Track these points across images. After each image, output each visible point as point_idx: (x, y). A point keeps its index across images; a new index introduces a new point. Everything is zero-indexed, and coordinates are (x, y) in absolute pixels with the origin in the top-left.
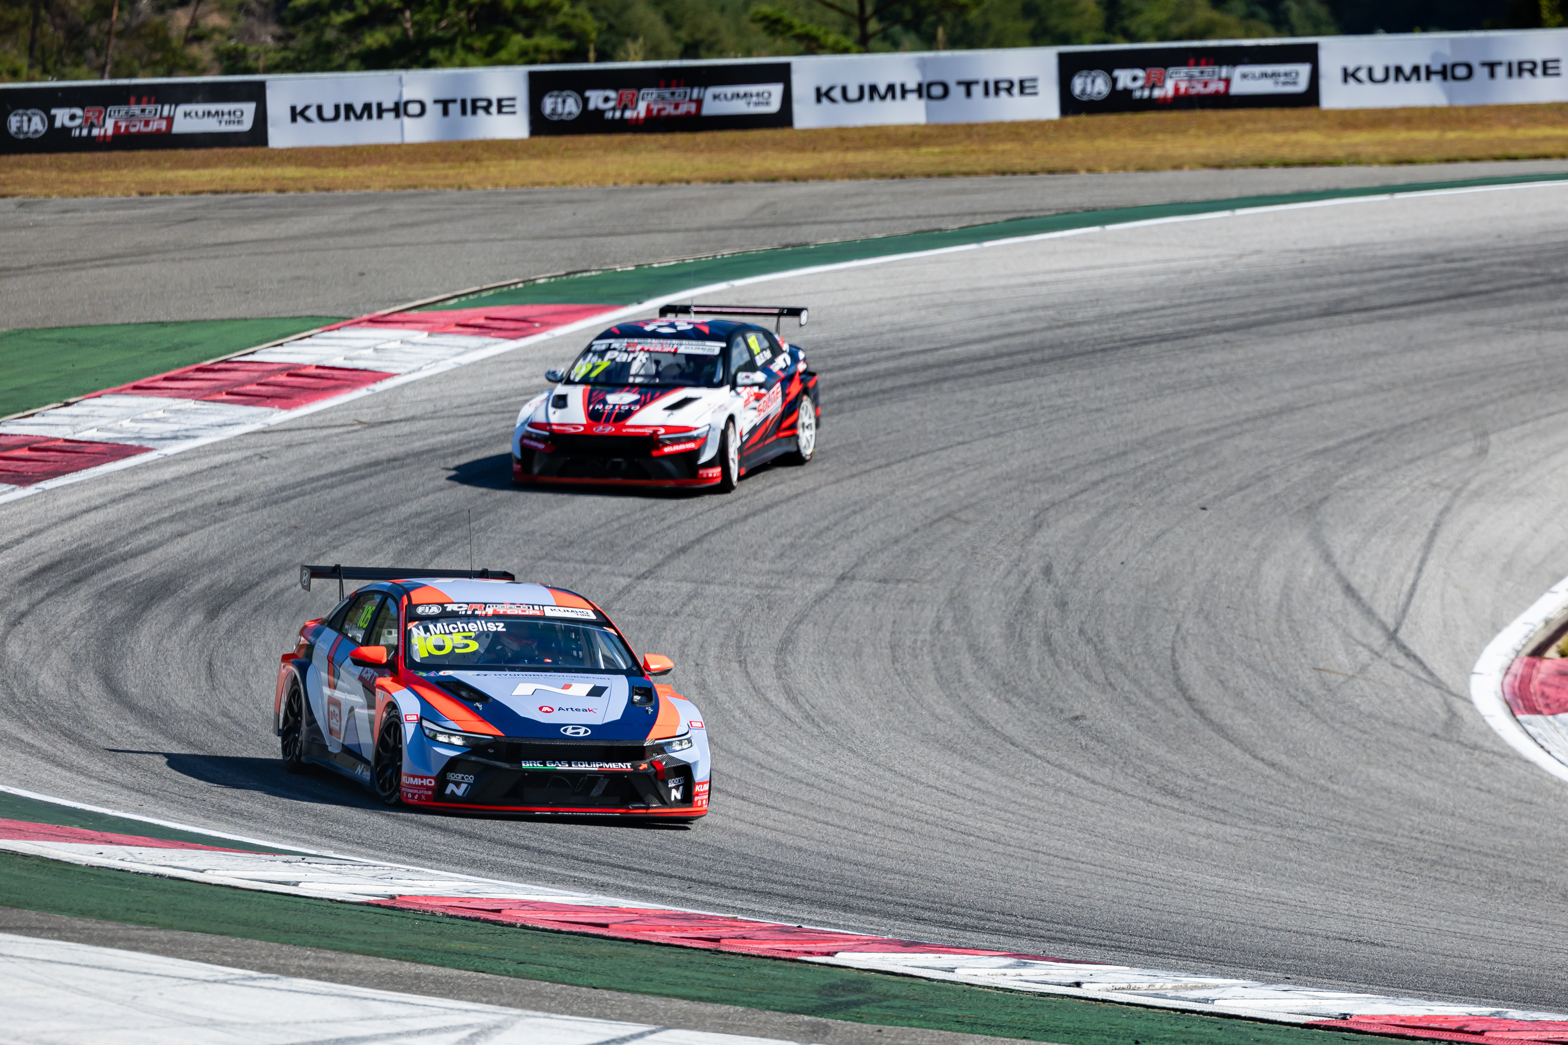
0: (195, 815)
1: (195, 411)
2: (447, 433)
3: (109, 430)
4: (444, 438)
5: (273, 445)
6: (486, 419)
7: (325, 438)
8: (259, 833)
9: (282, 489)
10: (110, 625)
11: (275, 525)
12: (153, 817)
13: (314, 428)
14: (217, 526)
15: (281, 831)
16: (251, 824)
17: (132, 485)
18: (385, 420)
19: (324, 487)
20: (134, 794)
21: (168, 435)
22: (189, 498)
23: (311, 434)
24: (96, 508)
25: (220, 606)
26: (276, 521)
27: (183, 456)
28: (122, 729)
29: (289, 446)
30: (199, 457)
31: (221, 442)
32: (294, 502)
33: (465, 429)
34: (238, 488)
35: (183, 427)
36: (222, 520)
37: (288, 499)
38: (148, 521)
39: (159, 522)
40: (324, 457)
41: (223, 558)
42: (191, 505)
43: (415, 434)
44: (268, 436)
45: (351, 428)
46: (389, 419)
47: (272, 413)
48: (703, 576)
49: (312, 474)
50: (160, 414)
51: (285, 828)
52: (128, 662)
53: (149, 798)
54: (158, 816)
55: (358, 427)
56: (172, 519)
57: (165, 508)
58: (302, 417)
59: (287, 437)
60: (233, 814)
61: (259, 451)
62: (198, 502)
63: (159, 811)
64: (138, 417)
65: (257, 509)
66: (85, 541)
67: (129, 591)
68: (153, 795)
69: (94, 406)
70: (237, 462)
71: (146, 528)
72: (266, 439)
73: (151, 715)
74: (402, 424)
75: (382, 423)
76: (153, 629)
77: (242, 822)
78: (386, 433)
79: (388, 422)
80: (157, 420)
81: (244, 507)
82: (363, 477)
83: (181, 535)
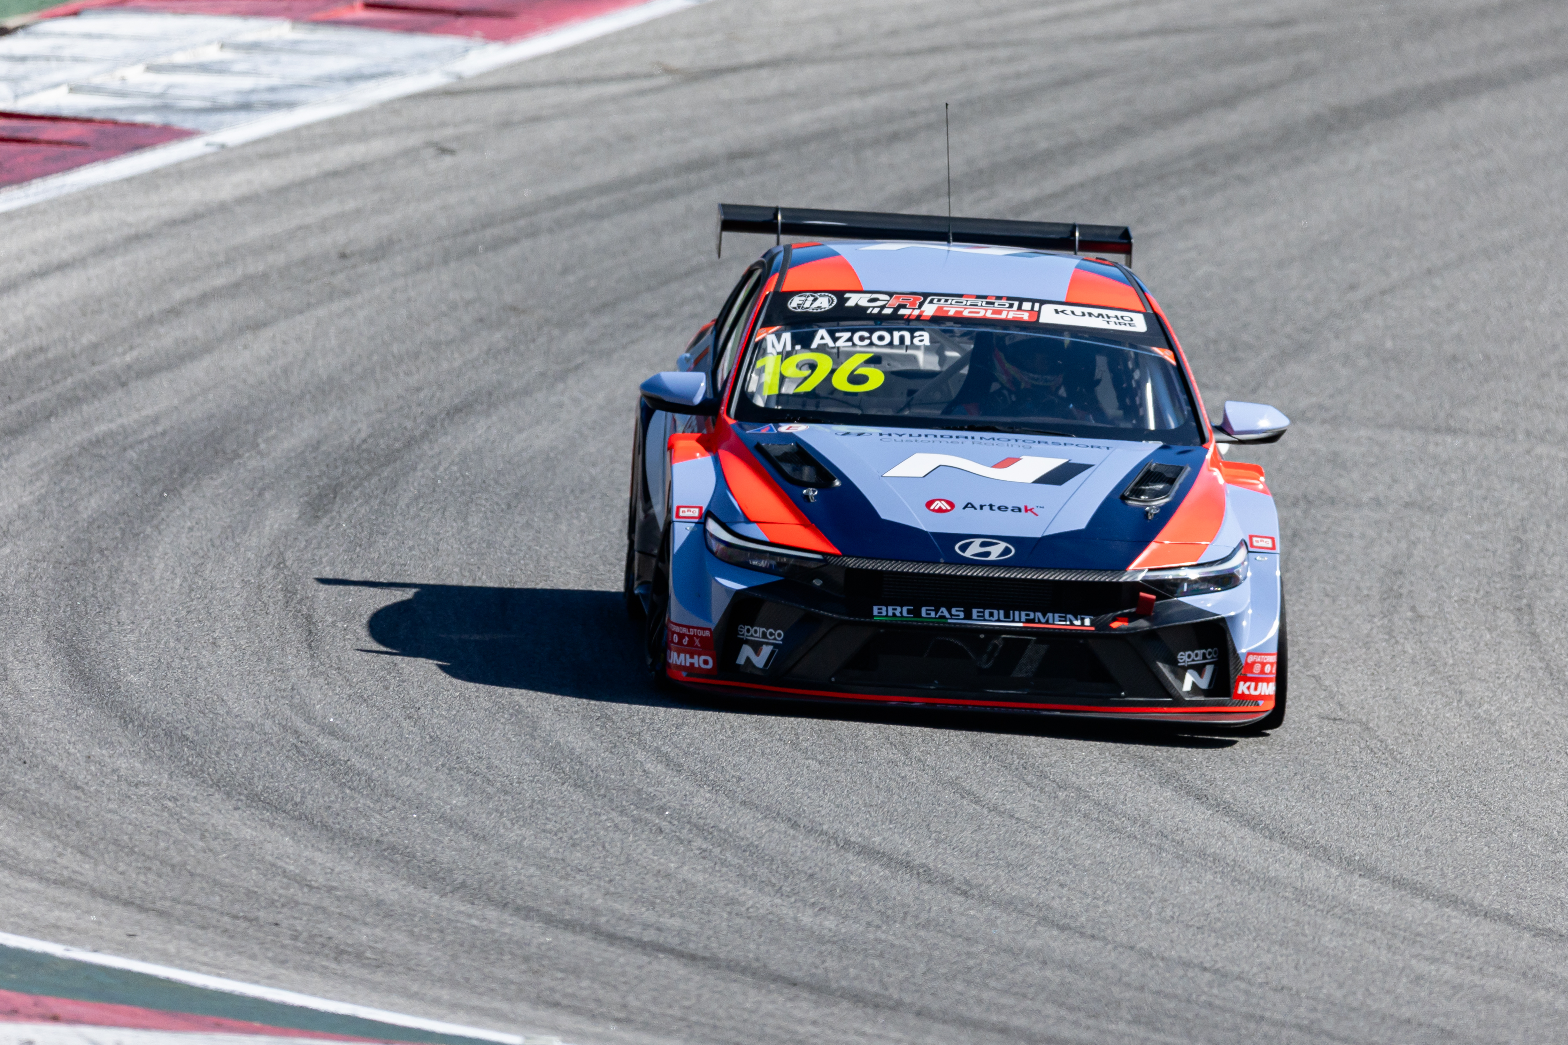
0: (253, 957)
1: (293, 47)
2: (863, 93)
3: (96, 90)
4: (857, 104)
5: (468, 121)
6: (952, 60)
7: (587, 107)
8: (395, 999)
9: (488, 222)
10: (87, 530)
11: (468, 303)
12: (156, 961)
13: (562, 83)
14: (337, 306)
15: (445, 994)
16: (379, 976)
17: (145, 214)
18: (725, 63)
19: (582, 217)
20: (118, 910)
21: (229, 100)
22: (274, 245)
23: (554, 97)
24: (62, 267)
25: (336, 489)
26: (470, 295)
27: (261, 148)
28: (101, 763)
29: (506, 124)
30: (301, 150)
31: (350, 117)
32: (514, 251)
33: (905, 85)
34: (385, 219)
35: (264, 82)
36: (347, 294)
37: (496, 245)
38: (178, 294)
39: (204, 299)
40: (586, 150)
41: (347, 379)
42: (278, 259)
43: (792, 95)
44: (458, 102)
45: (646, 84)
46: (734, 62)
47: (467, 50)
48: (1442, 415)
49: (555, 188)
50: (212, 54)
51: (455, 984)
52: (124, 614)
53: (150, 920)
54: (167, 959)
55: (663, 80)
56: (233, 290)
57: (219, 266)
58: (536, 59)
59: (498, 104)
60: (340, 954)
61: (437, 135)
62: (296, 251)
63: (171, 948)
64: (163, 60)
65: (429, 266)
66: (36, 340)
67: (132, 454)
68: (161, 913)
69: (63, 35)
70: (387, 162)
71: (174, 312)
72: (451, 108)
73: (168, 733)
74: (764, 73)
75: (716, 72)
76: (184, 540)
77: (357, 972)
78: (725, 94)
79: (734, 70)
80: (204, 68)
81: (398, 262)
82: (670, 194)
83: (256, 326)
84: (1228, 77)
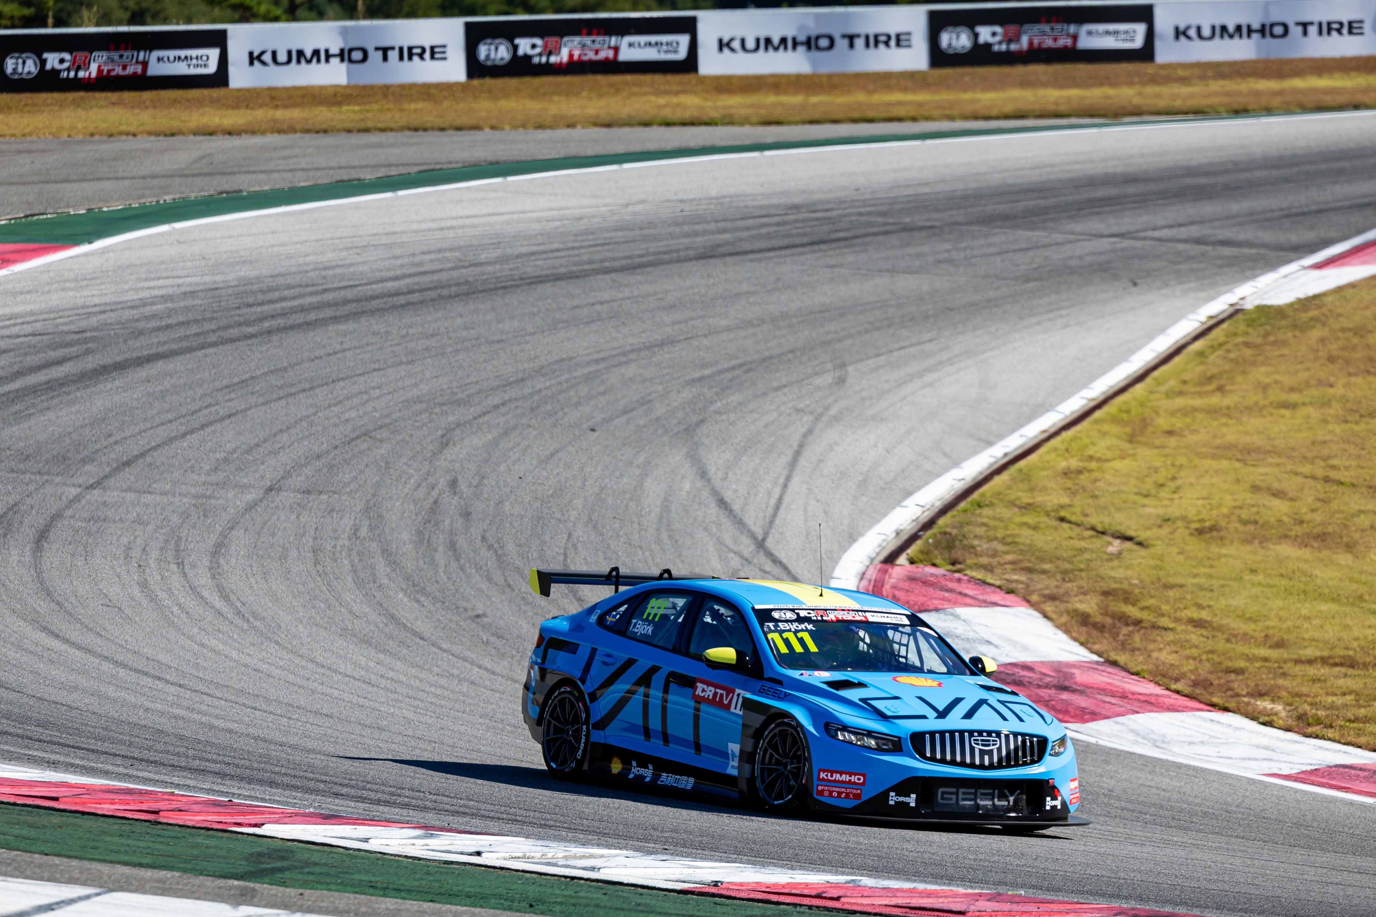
48: (146, 487)
84: (60, 353)
